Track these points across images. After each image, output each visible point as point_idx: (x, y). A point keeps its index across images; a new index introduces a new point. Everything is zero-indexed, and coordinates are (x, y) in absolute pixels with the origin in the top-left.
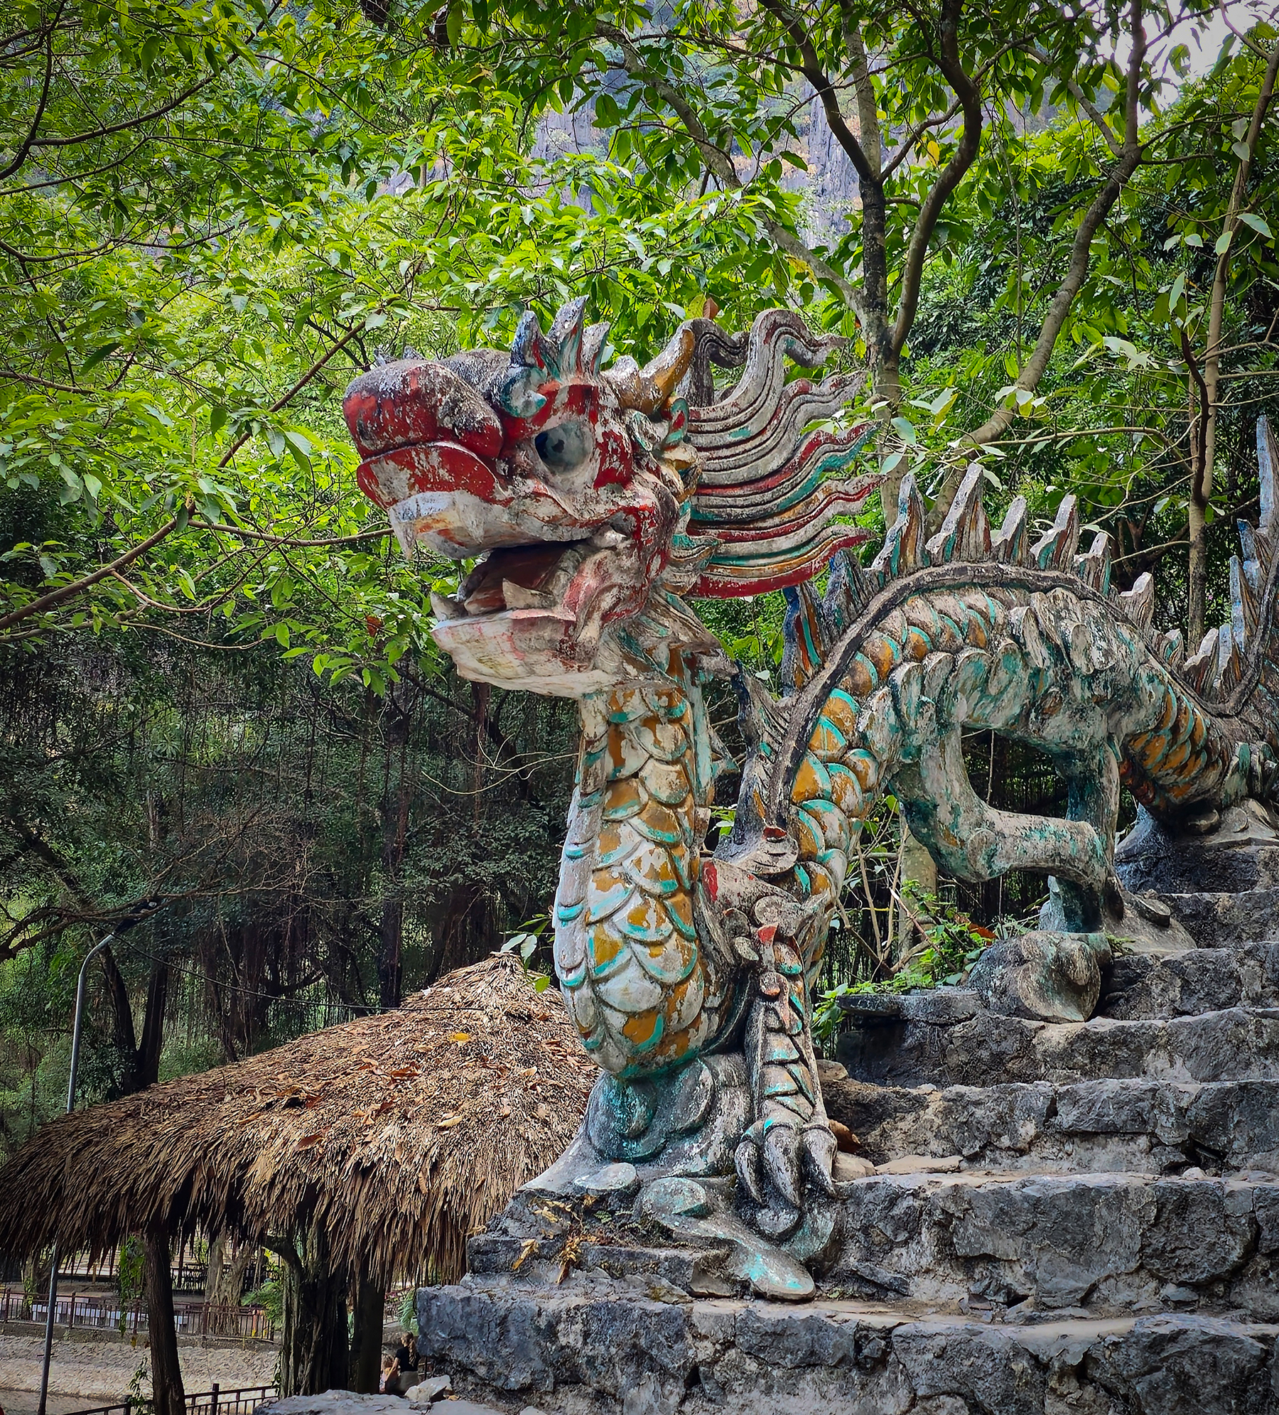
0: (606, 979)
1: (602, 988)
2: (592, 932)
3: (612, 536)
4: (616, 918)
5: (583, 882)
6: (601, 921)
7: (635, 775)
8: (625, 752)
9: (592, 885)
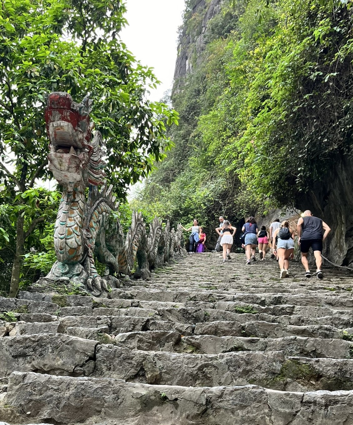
0: (68, 239)
1: (67, 240)
2: (67, 228)
4: (72, 227)
5: (67, 218)
6: (69, 227)
7: (77, 202)
8: (76, 196)
9: (68, 220)
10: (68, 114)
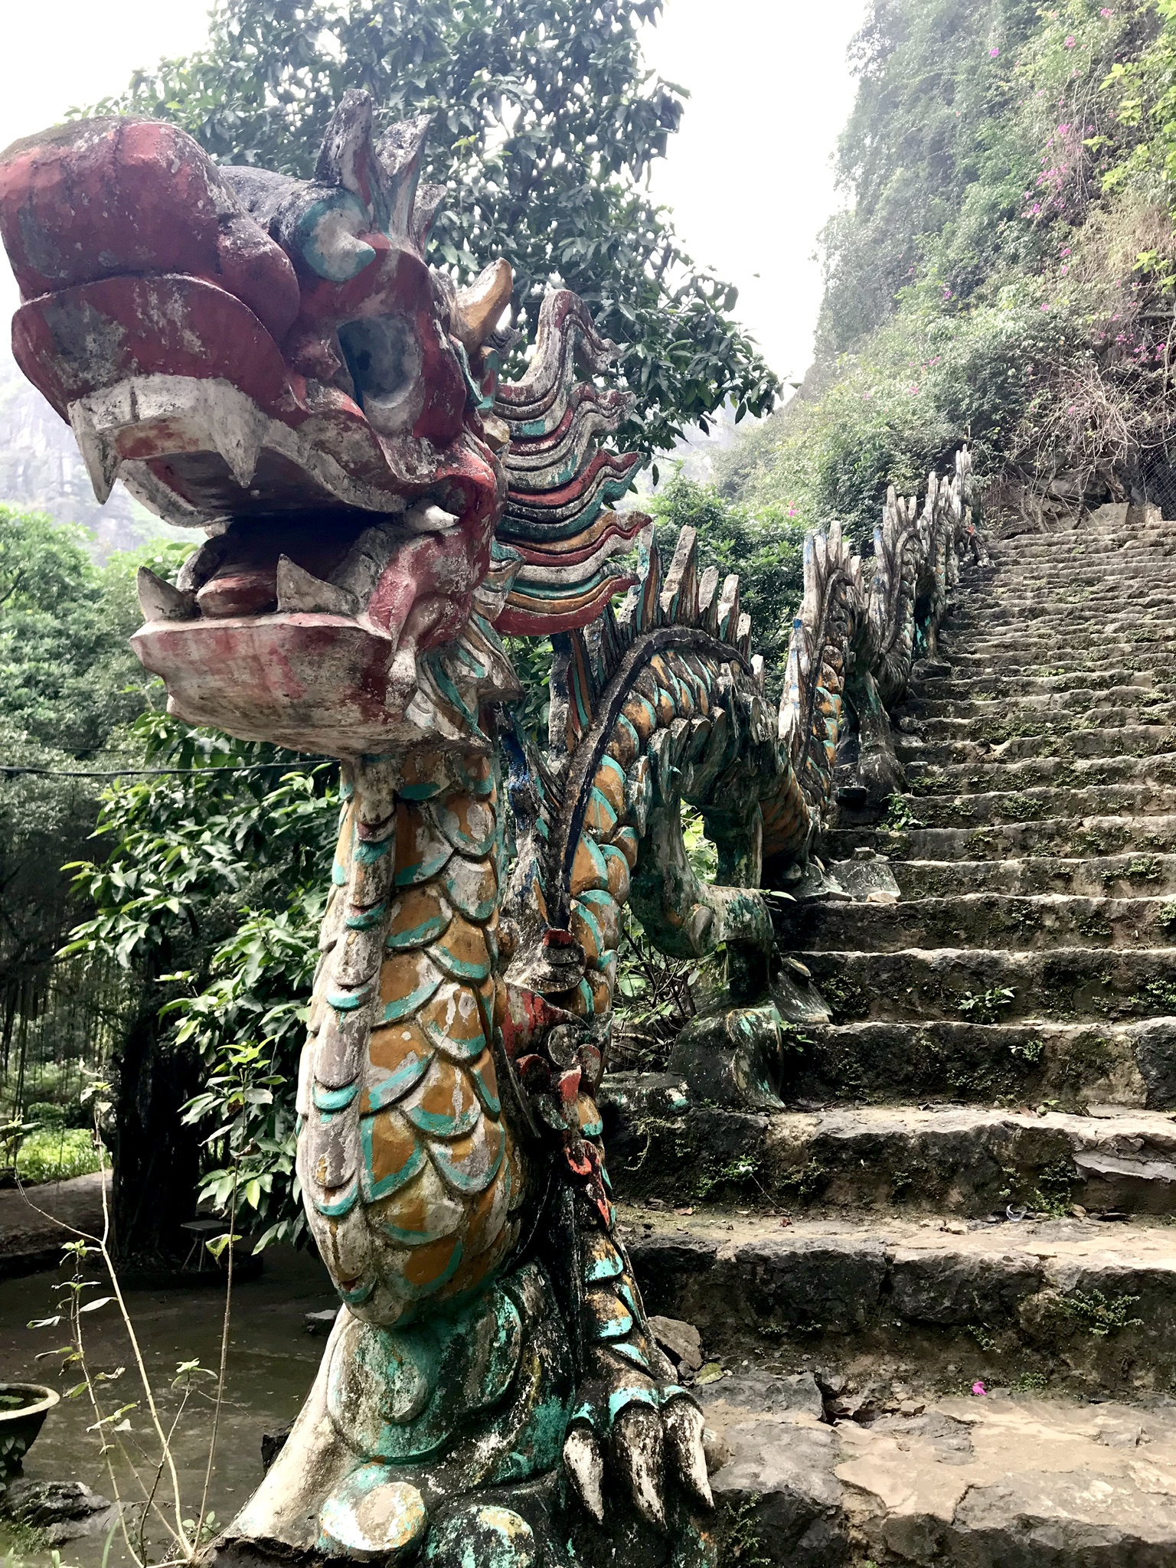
2: (369, 1124)
3: (436, 515)
4: (406, 1104)
5: (357, 1051)
6: (384, 1110)
7: (432, 878)
8: (422, 844)
9: (370, 1055)
10: (177, 308)
